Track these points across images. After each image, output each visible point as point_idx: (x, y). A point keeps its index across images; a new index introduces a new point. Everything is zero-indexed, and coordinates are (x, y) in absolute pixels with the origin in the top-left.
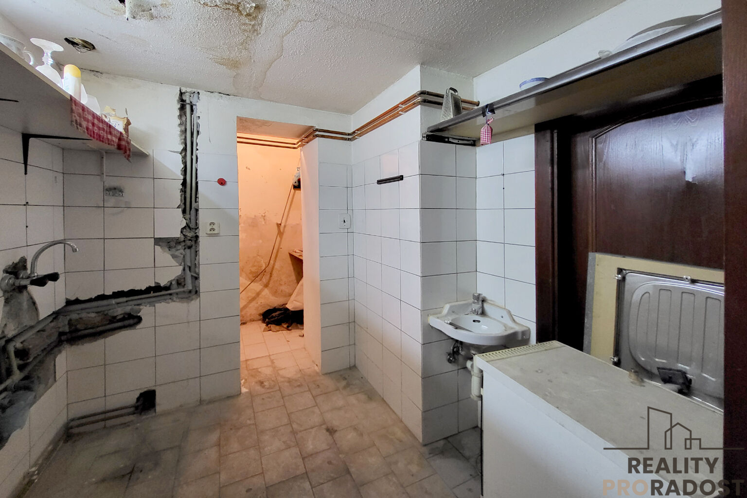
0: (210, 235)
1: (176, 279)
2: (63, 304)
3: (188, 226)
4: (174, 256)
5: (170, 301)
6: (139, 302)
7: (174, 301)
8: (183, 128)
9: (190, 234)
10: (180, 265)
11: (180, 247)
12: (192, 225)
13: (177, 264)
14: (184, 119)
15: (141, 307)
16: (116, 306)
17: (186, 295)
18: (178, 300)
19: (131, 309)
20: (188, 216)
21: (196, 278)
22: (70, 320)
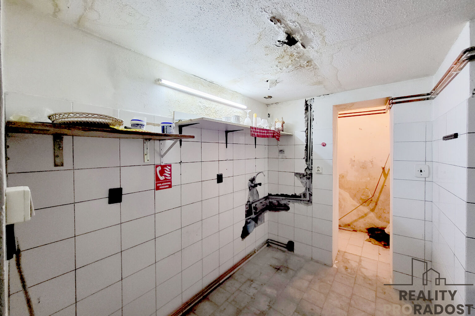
0: (318, 173)
1: (303, 193)
2: (267, 195)
3: (308, 168)
4: (302, 182)
5: (300, 203)
6: (289, 200)
7: (302, 204)
8: (307, 119)
9: (309, 172)
10: (304, 187)
11: (304, 178)
12: (310, 168)
13: (303, 186)
14: (307, 114)
15: (290, 203)
16: (282, 200)
17: (307, 202)
18: (303, 204)
19: (287, 203)
20: (308, 163)
21: (311, 195)
22: (270, 201)
